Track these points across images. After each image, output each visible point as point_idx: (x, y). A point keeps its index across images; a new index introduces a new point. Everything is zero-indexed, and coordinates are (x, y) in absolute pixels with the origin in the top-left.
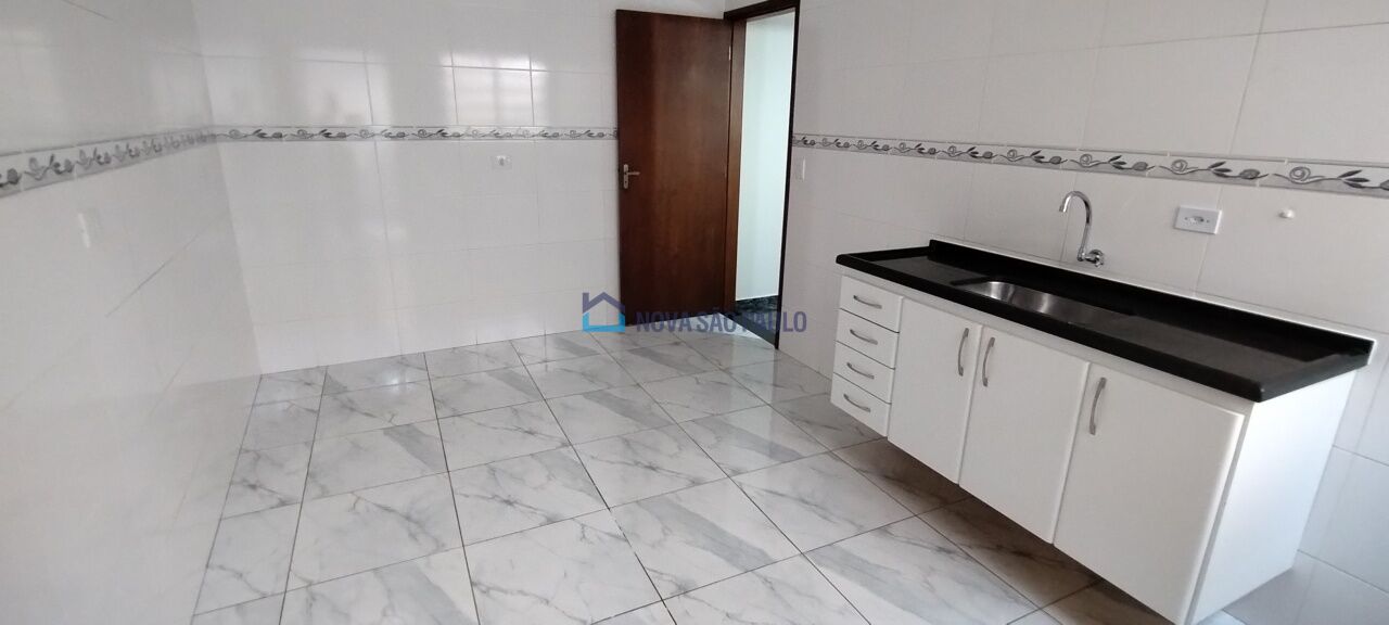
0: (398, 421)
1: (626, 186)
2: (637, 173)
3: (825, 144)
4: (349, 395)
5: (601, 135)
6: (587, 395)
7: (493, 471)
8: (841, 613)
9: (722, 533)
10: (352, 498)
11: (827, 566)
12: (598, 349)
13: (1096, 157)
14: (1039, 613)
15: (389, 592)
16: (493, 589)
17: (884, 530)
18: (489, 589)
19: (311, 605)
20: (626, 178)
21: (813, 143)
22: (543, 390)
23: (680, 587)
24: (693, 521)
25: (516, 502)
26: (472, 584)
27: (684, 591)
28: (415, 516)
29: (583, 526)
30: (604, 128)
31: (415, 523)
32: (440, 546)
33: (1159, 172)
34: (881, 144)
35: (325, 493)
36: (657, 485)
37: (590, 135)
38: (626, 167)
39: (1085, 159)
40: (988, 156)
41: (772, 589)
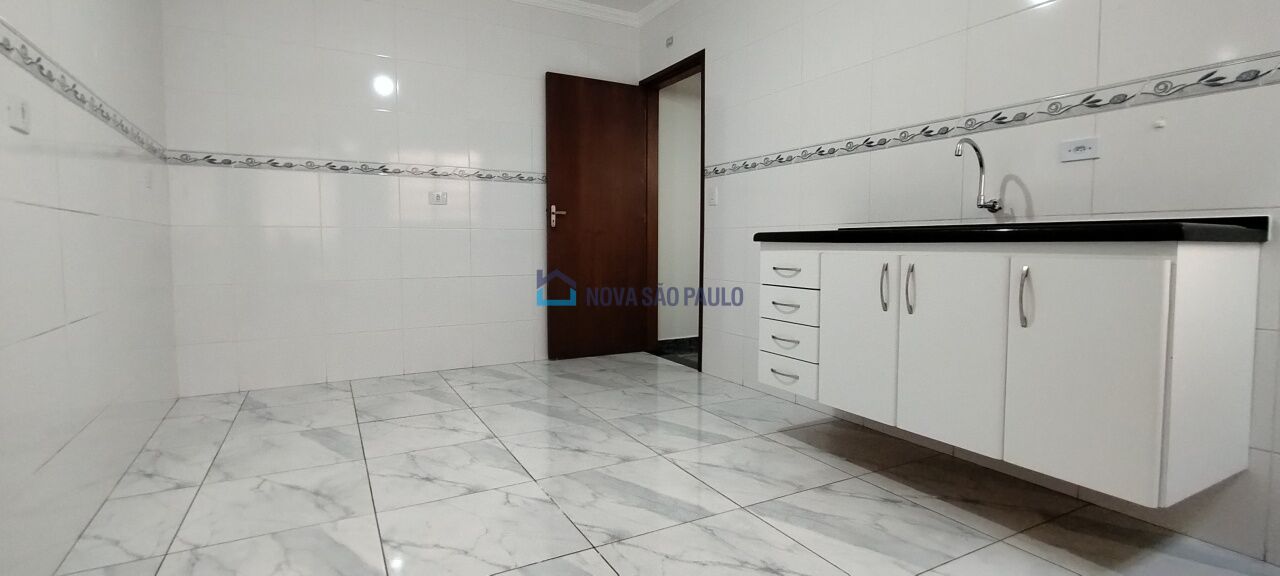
0: (316, 426)
1: (553, 224)
2: (564, 213)
3: (735, 169)
4: (268, 410)
5: (531, 179)
6: (513, 404)
7: (413, 458)
8: (789, 550)
9: (656, 495)
10: (259, 480)
11: (770, 516)
12: (526, 375)
13: (979, 119)
14: (1001, 543)
15: (287, 551)
16: (404, 544)
17: (825, 488)
18: (400, 545)
19: (193, 565)
20: (553, 217)
21: (723, 171)
22: (469, 402)
23: (613, 537)
24: (623, 487)
25: (436, 479)
26: (382, 541)
27: (618, 539)
28: (324, 492)
29: (507, 494)
30: (534, 173)
31: (321, 497)
32: (348, 513)
33: (1038, 117)
34: (785, 157)
35: (228, 477)
36: (584, 463)
37: (521, 179)
38: (553, 208)
39: (969, 123)
40: (883, 143)
41: (714, 534)
